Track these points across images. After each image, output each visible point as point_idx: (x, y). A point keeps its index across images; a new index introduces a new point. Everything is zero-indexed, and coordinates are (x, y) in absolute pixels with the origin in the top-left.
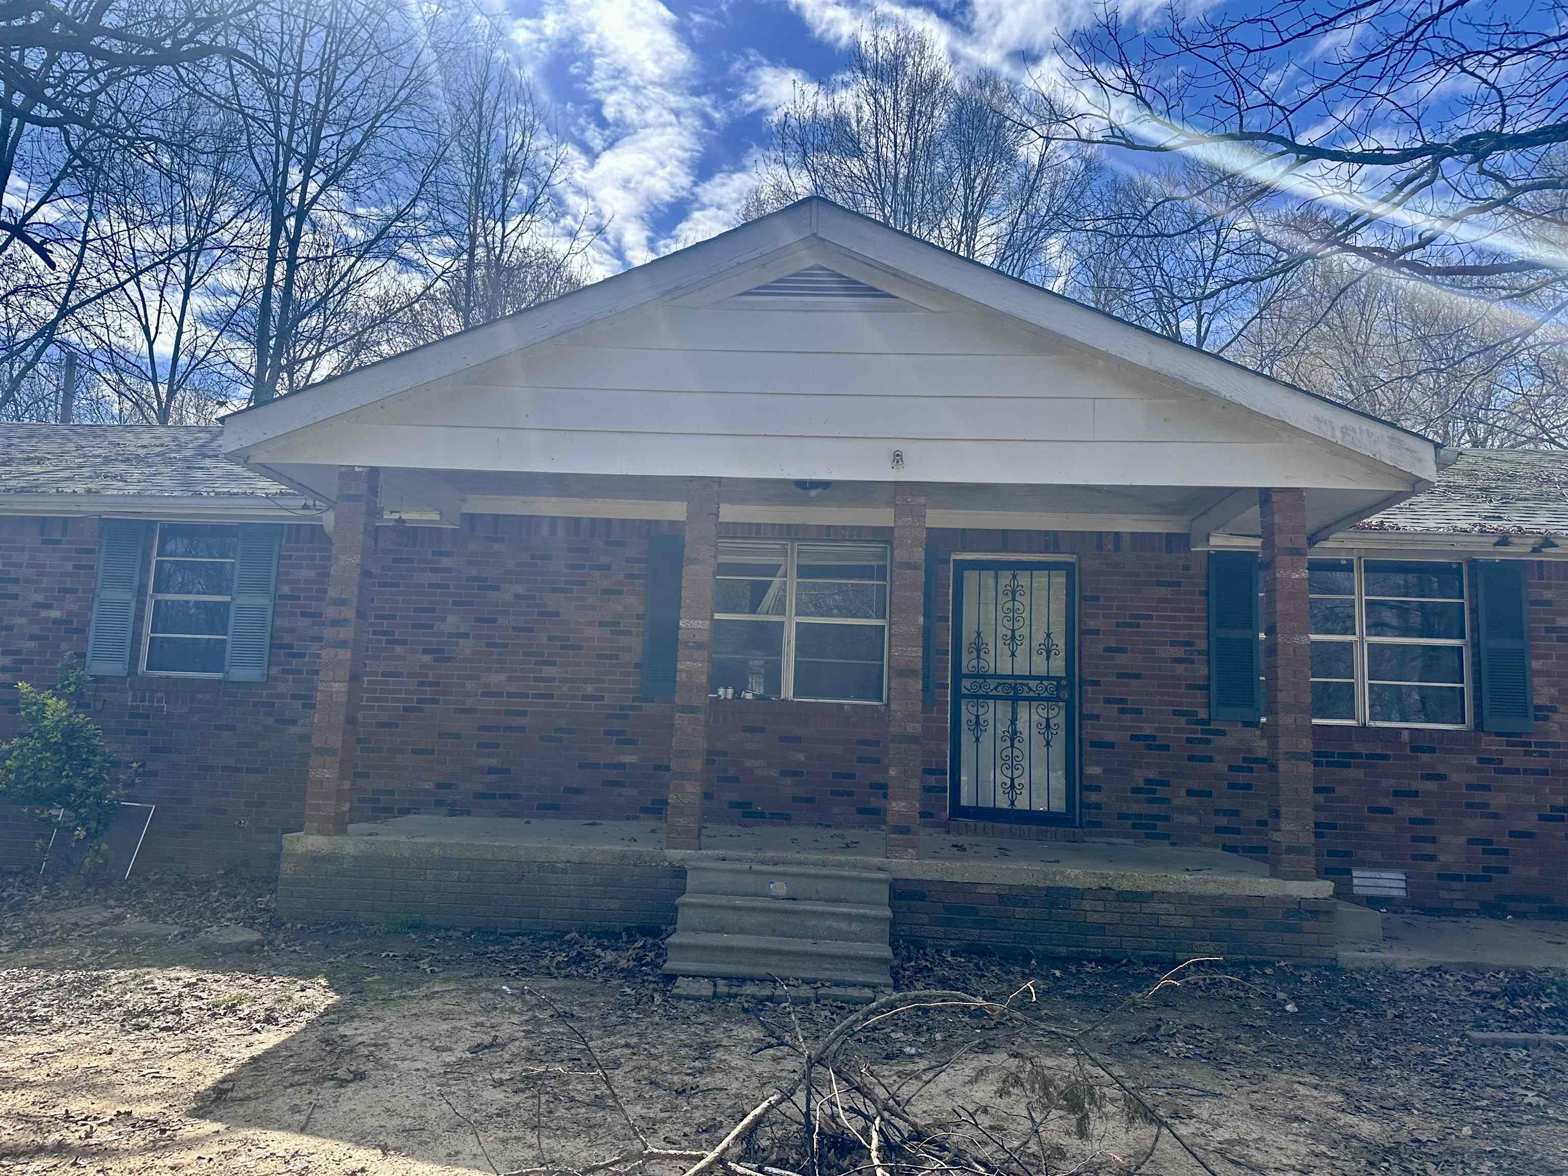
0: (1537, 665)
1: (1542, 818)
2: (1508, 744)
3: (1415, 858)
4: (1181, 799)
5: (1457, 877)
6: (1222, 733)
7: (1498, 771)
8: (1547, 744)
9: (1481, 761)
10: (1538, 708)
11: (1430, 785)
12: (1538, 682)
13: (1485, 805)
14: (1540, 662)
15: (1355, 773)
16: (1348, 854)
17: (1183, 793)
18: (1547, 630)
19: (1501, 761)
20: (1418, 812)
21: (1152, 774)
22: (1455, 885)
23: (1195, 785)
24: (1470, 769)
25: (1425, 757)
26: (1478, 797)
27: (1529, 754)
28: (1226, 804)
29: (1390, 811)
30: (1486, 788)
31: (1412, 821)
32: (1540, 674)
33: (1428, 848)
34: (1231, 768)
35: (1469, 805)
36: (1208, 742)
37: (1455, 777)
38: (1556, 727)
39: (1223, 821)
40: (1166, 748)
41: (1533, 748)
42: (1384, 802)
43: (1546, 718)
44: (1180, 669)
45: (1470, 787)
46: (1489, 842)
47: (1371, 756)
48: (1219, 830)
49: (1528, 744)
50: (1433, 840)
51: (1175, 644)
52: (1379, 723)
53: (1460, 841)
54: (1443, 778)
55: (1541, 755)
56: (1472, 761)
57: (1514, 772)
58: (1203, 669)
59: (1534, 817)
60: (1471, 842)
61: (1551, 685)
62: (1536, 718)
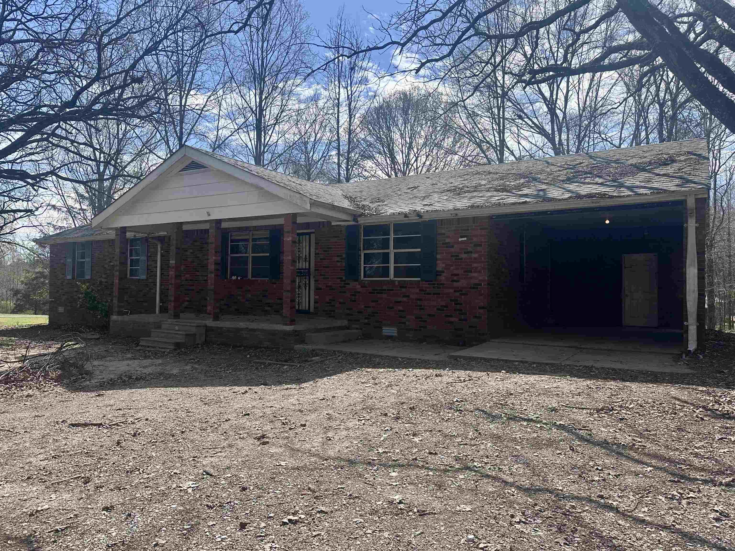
0: (438, 256)
1: (437, 309)
2: (428, 284)
3: (400, 323)
4: (338, 305)
5: (411, 330)
6: (349, 284)
7: (425, 294)
8: (440, 284)
9: (420, 290)
10: (437, 271)
11: (405, 299)
12: (439, 262)
13: (421, 306)
14: (440, 255)
15: (385, 296)
16: (381, 322)
17: (338, 303)
18: (443, 244)
19: (426, 291)
20: (401, 308)
21: (330, 298)
23: (341, 300)
24: (417, 293)
25: (404, 290)
26: (419, 303)
27: (434, 288)
28: (349, 306)
29: (392, 308)
30: (422, 300)
31: (400, 311)
32: (439, 259)
33: (403, 320)
34: (351, 295)
35: (416, 306)
36: (345, 287)
37: (412, 296)
38: (443, 278)
39: (348, 312)
40: (334, 289)
41: (436, 286)
42: (391, 305)
43: (440, 275)
44: (339, 264)
45: (417, 299)
46: (422, 318)
47: (388, 290)
48: (348, 314)
49: (434, 284)
50: (405, 317)
51: (338, 256)
52: (396, 279)
53: (414, 317)
54: (408, 296)
55: (438, 288)
56: (418, 291)
57: (430, 294)
58: (344, 264)
59: (435, 309)
60: (416, 318)
61: (443, 263)
62: (437, 275)
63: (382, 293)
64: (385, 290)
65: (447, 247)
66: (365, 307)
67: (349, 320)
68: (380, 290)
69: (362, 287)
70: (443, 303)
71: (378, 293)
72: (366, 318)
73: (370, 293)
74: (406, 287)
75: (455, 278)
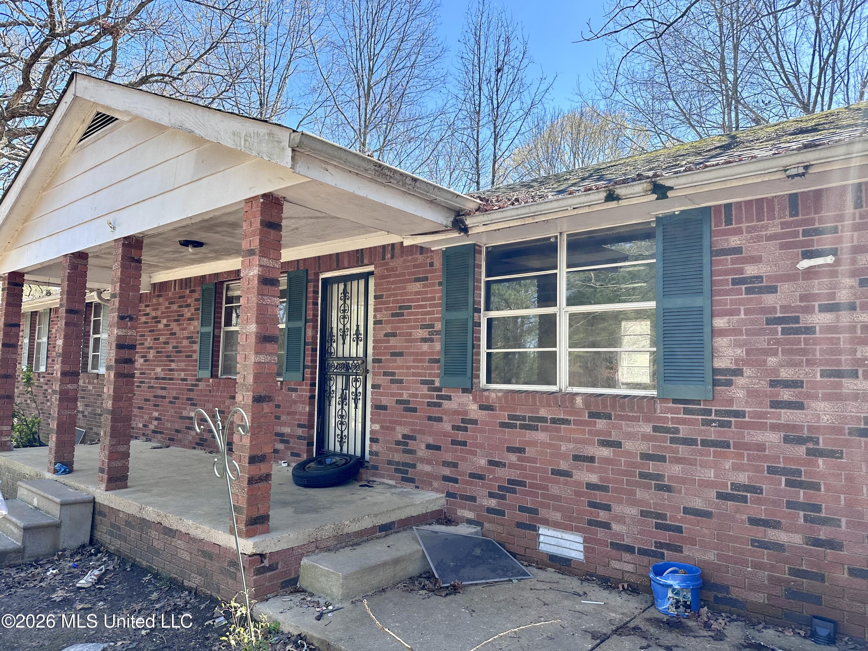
0: (720, 323)
1: (720, 496)
2: (687, 411)
3: (591, 523)
4: (422, 452)
5: (629, 549)
6: (449, 398)
7: (673, 440)
8: (729, 413)
9: (655, 429)
10: (715, 371)
11: (606, 452)
12: (721, 342)
13: (659, 477)
14: (726, 319)
15: (541, 436)
16: (534, 511)
17: (423, 446)
18: (735, 282)
19: (676, 431)
20: (594, 478)
21: (406, 431)
22: (627, 556)
23: (430, 440)
24: (645, 437)
25: (601, 424)
26: (652, 467)
27: (707, 423)
28: (449, 457)
29: (567, 474)
30: (662, 459)
31: (590, 486)
32: (722, 333)
33: (603, 516)
34: (454, 427)
35: (642, 475)
36: (439, 405)
37: (629, 445)
38: (740, 394)
39: (447, 471)
40: (415, 410)
41: (713, 417)
42: (564, 466)
43: (729, 383)
44: (425, 347)
45: (646, 456)
46: (663, 516)
47: (554, 421)
48: (446, 479)
49: (708, 412)
50: (607, 508)
51: (423, 327)
52: (576, 390)
53: (634, 511)
54: (618, 445)
55: (722, 424)
56: (647, 429)
57: (691, 442)
58: (438, 346)
59: (713, 494)
60: (643, 513)
61: (738, 344)
62: (715, 383)
63: (535, 428)
64: (543, 420)
65: (749, 291)
66: (491, 463)
67: (449, 495)
68: (531, 419)
69: (482, 408)
70: (743, 478)
71: (524, 427)
72: (491, 495)
73: (503, 425)
74: (608, 417)
75: (786, 395)
